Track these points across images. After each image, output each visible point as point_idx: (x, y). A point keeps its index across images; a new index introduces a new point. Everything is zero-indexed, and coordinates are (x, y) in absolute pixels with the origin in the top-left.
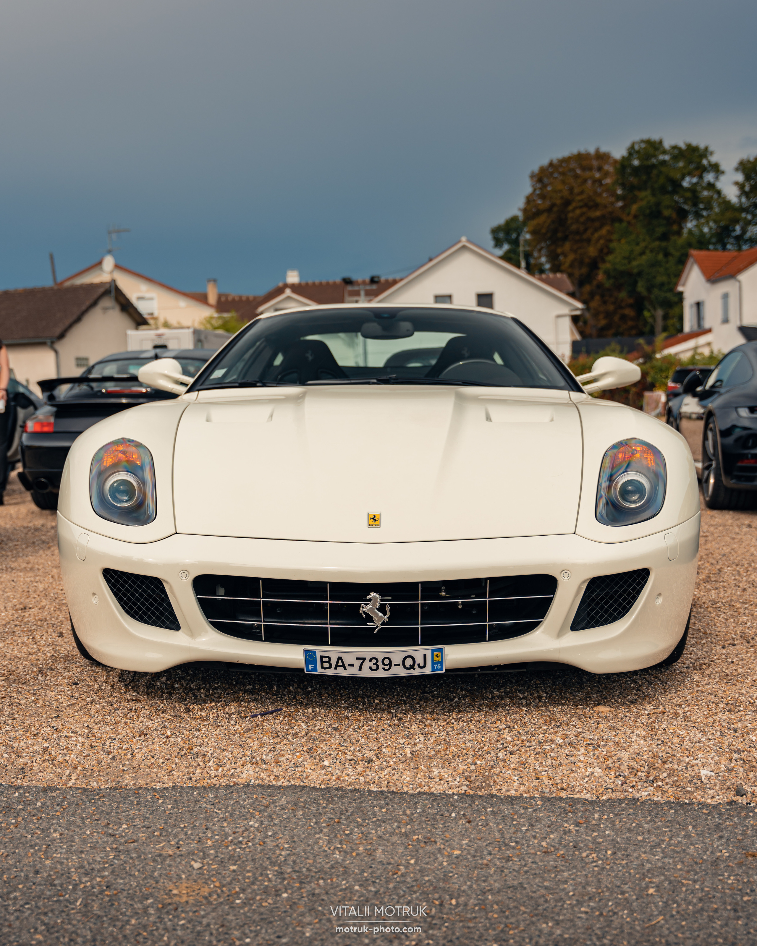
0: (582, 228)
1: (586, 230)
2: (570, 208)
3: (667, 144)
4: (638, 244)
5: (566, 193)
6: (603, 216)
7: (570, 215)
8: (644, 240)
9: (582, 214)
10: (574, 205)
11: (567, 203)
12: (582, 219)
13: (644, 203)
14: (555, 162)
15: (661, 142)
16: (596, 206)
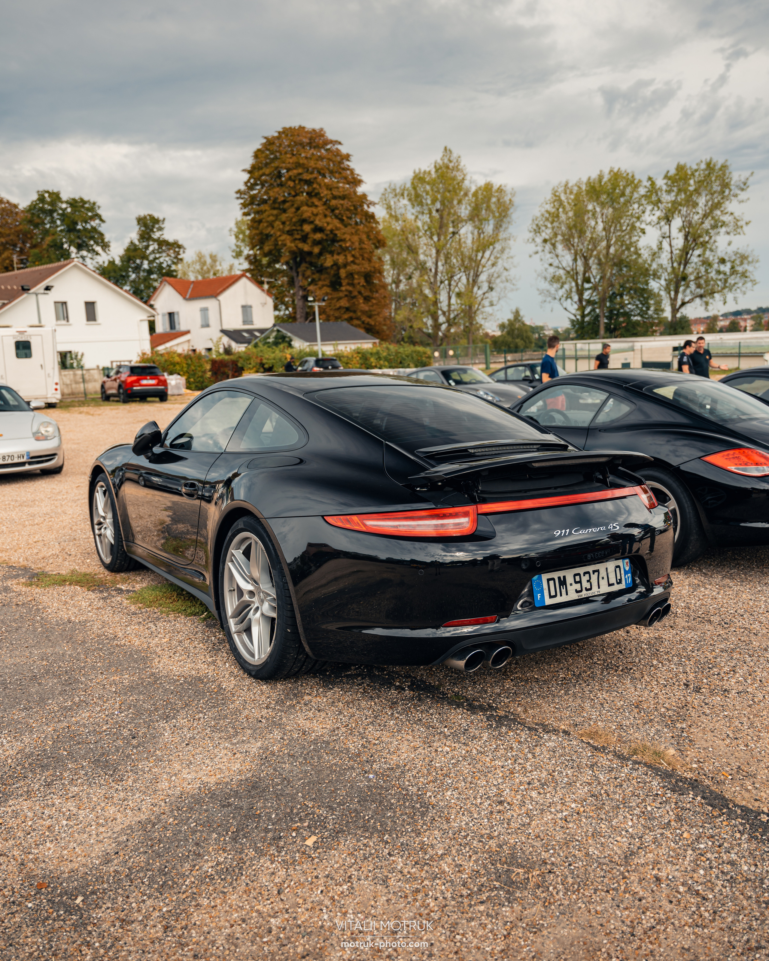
15: (58, 193)
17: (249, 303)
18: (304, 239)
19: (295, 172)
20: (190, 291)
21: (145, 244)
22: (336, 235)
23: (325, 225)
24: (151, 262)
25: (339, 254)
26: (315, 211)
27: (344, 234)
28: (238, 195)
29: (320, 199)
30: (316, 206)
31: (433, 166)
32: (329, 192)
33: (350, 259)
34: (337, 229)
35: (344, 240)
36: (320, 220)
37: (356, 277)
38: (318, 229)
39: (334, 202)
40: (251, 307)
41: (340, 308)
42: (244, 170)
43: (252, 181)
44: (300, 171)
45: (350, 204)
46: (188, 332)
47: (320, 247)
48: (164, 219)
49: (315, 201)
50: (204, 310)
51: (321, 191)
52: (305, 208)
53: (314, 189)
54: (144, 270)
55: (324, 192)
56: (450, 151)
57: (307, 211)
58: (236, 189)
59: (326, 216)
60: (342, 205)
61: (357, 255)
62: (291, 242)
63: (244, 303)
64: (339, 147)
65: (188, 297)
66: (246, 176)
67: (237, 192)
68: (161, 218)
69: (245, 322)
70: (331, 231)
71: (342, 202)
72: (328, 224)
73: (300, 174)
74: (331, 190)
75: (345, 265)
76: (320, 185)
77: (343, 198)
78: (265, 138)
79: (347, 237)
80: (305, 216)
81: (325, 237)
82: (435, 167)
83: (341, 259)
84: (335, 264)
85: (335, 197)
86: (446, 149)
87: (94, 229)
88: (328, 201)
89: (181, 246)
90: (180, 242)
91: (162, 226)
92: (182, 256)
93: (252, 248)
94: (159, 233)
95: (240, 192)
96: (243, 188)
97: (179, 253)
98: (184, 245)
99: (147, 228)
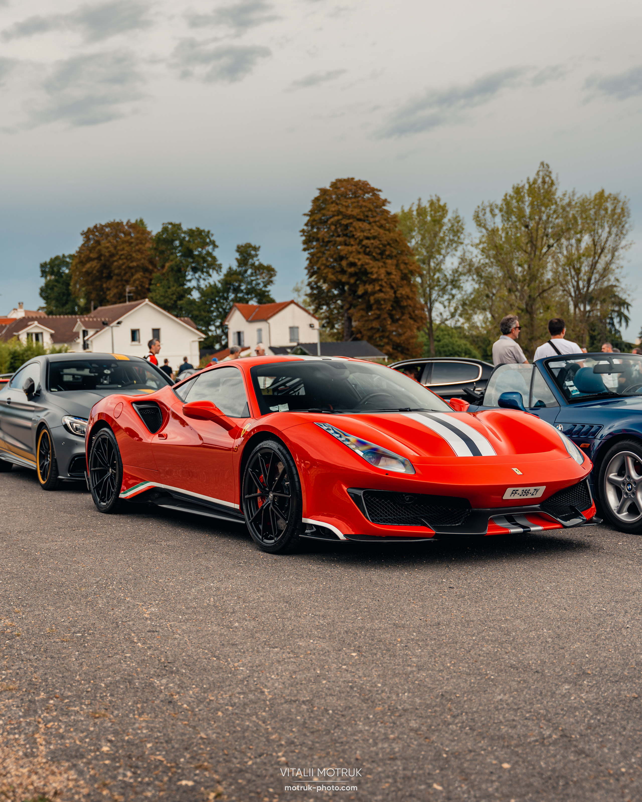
0: (123, 272)
1: (125, 273)
2: (115, 259)
3: (185, 228)
4: (169, 288)
5: (112, 249)
6: (138, 266)
7: (115, 264)
8: (174, 286)
9: (123, 264)
10: (118, 257)
11: (112, 255)
12: (123, 267)
13: (173, 263)
14: (98, 226)
15: (180, 225)
16: (132, 259)
17: (296, 325)
18: (343, 272)
19: (336, 218)
20: (254, 314)
21: (244, 268)
22: (366, 269)
23: (357, 261)
24: (248, 284)
25: (369, 284)
26: (350, 248)
27: (372, 267)
28: (302, 234)
30: (352, 245)
31: (525, 181)
32: (362, 234)
33: (377, 288)
34: (368, 264)
35: (372, 273)
36: (353, 257)
37: (382, 302)
38: (353, 264)
39: (365, 242)
40: (297, 328)
41: (372, 328)
42: (305, 215)
43: (310, 223)
44: (340, 217)
45: (378, 242)
46: (249, 348)
47: (355, 278)
48: (259, 247)
50: (260, 330)
51: (355, 233)
53: (351, 231)
55: (358, 234)
56: (547, 165)
58: (301, 229)
59: (359, 253)
60: (372, 244)
61: (384, 284)
62: (333, 274)
63: (291, 325)
64: (380, 193)
65: (250, 319)
66: (306, 219)
67: (301, 231)
68: (257, 246)
69: (291, 340)
70: (362, 265)
71: (372, 241)
72: (359, 259)
73: (338, 220)
75: (373, 293)
76: (355, 228)
77: (374, 238)
78: (321, 189)
79: (375, 270)
81: (357, 271)
82: (529, 183)
83: (370, 288)
84: (366, 293)
85: (368, 238)
86: (542, 164)
87: (209, 254)
88: (361, 241)
89: (273, 270)
90: (273, 266)
91: (258, 253)
92: (274, 279)
93: (311, 277)
94: (255, 259)
95: (303, 231)
96: (305, 228)
97: (271, 276)
98: (276, 269)
99: (245, 255)
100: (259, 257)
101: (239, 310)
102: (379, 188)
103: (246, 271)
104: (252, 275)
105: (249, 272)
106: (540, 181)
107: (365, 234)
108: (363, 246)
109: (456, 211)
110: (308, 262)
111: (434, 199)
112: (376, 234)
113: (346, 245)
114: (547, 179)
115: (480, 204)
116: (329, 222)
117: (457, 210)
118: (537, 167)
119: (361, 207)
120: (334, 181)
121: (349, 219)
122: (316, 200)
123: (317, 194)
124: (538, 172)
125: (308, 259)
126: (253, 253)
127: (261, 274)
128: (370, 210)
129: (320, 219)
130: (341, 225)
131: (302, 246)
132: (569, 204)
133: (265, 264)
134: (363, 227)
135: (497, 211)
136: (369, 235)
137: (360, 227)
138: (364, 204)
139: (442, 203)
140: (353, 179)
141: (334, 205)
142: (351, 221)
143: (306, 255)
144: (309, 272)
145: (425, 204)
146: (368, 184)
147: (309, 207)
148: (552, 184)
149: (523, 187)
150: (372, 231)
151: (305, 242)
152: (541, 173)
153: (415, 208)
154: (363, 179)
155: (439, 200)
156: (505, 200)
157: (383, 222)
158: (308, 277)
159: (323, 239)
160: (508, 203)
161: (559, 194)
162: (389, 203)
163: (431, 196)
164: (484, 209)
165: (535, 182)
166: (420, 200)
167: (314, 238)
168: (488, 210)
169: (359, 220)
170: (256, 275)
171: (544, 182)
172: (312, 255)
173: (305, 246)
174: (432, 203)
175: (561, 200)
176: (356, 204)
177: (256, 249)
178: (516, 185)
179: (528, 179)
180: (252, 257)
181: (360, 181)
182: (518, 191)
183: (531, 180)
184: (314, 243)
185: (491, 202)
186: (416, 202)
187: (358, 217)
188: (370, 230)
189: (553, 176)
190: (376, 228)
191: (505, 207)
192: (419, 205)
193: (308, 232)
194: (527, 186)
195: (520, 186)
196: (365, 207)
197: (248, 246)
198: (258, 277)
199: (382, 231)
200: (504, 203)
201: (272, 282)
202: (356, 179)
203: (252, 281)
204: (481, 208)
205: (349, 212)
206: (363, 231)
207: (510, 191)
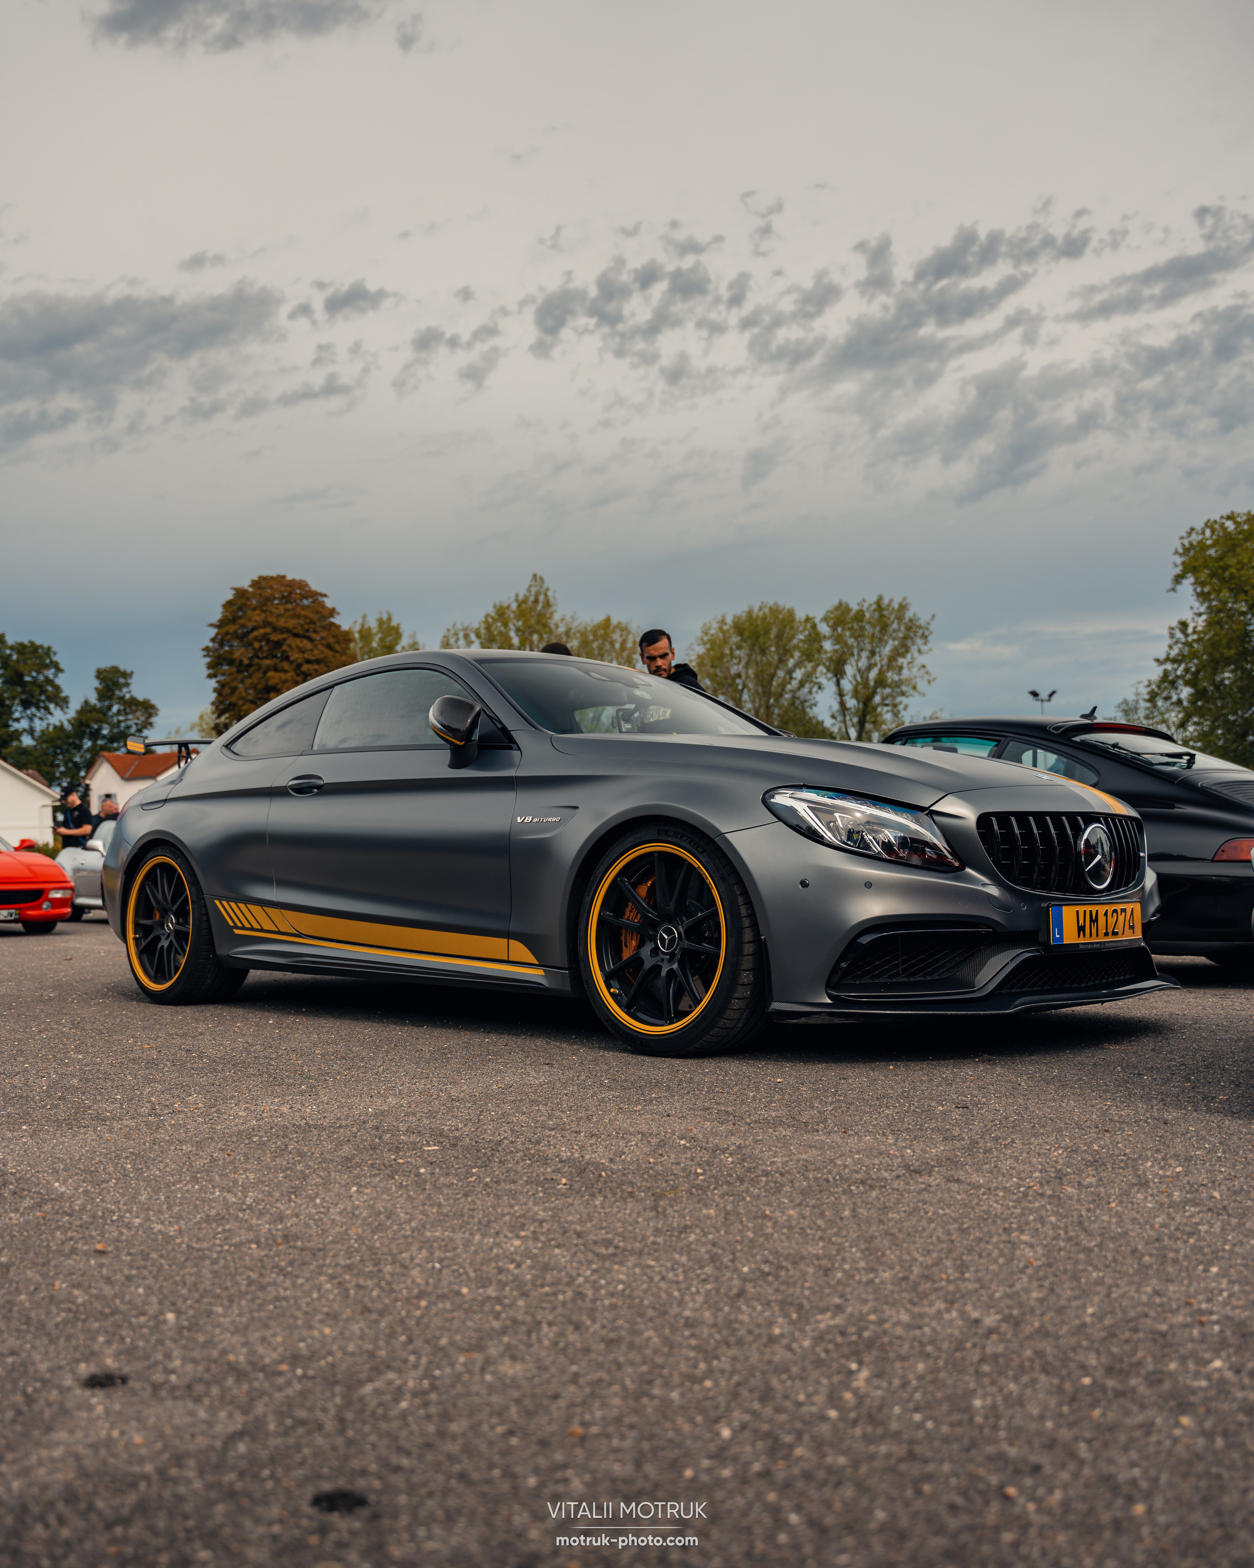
19: (262, 631)
20: (131, 769)
21: (107, 703)
24: (113, 726)
26: (283, 676)
28: (205, 653)
29: (291, 662)
30: (286, 671)
31: (513, 598)
32: (301, 655)
42: (211, 625)
43: (219, 637)
44: (268, 630)
48: (132, 673)
49: (286, 666)
51: (290, 654)
52: (271, 674)
54: (104, 737)
55: (295, 656)
56: (541, 579)
57: (273, 677)
58: (204, 646)
64: (325, 599)
65: (126, 776)
66: (213, 632)
67: (204, 650)
68: (129, 671)
73: (266, 634)
74: (303, 652)
76: (290, 646)
78: (235, 589)
80: (272, 682)
82: (517, 600)
85: (308, 662)
86: (535, 576)
87: (49, 681)
88: (299, 666)
89: (153, 707)
90: (153, 702)
91: (130, 681)
92: (153, 720)
93: (219, 716)
94: (125, 690)
95: (207, 649)
96: (211, 645)
97: (150, 716)
98: (158, 706)
99: (110, 684)
100: (132, 687)
101: (109, 762)
102: (323, 591)
103: (110, 708)
104: (119, 712)
105: (115, 708)
106: (532, 599)
107: (306, 656)
108: (303, 673)
109: (413, 635)
110: (214, 695)
111: (385, 617)
112: (321, 656)
113: (276, 670)
114: (541, 598)
115: (450, 627)
116: (251, 636)
117: (415, 633)
118: (527, 581)
119: (299, 617)
120: (256, 578)
121: (282, 633)
122: (228, 604)
123: (229, 595)
124: (530, 586)
125: (215, 690)
126: (122, 680)
127: (134, 712)
128: (312, 622)
129: (235, 632)
130: (268, 641)
131: (205, 672)
132: (567, 633)
133: (140, 698)
134: (301, 645)
135: (473, 637)
136: (312, 658)
137: (297, 646)
138: (303, 613)
139: (394, 623)
140: (284, 577)
141: (257, 612)
142: (284, 636)
143: (213, 683)
144: (217, 708)
145: (373, 624)
146: (307, 585)
147: (217, 615)
148: (547, 604)
149: (508, 607)
150: (316, 652)
151: (210, 666)
152: (533, 590)
153: (357, 628)
154: (298, 577)
155: (390, 619)
156: (486, 622)
157: (331, 640)
158: (215, 716)
159: (241, 662)
160: (488, 628)
161: (557, 617)
162: (338, 613)
163: (380, 613)
164: (456, 634)
165: (525, 601)
166: (364, 617)
167: (224, 659)
168: (461, 635)
169: (296, 635)
170: (126, 714)
171: (536, 601)
172: (222, 685)
173: (211, 671)
174: (381, 622)
175: (557, 626)
176: (291, 613)
177: (126, 675)
178: (498, 603)
179: (517, 595)
180: (119, 686)
181: (294, 580)
182: (501, 613)
183: (521, 597)
184: (225, 667)
185: (466, 625)
186: (360, 621)
187: (295, 631)
188: (312, 650)
189: (550, 593)
190: (320, 647)
191: (483, 631)
192: (363, 625)
193: (216, 650)
194: (514, 606)
195: (505, 605)
196: (306, 617)
197: (115, 670)
198: (130, 717)
199: (329, 653)
200: (483, 626)
201: (151, 724)
202: (289, 577)
203: (119, 722)
204: (452, 631)
205: (282, 623)
206: (302, 651)
207: (491, 610)
